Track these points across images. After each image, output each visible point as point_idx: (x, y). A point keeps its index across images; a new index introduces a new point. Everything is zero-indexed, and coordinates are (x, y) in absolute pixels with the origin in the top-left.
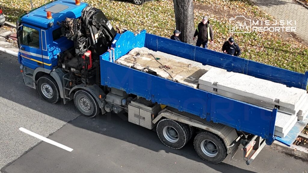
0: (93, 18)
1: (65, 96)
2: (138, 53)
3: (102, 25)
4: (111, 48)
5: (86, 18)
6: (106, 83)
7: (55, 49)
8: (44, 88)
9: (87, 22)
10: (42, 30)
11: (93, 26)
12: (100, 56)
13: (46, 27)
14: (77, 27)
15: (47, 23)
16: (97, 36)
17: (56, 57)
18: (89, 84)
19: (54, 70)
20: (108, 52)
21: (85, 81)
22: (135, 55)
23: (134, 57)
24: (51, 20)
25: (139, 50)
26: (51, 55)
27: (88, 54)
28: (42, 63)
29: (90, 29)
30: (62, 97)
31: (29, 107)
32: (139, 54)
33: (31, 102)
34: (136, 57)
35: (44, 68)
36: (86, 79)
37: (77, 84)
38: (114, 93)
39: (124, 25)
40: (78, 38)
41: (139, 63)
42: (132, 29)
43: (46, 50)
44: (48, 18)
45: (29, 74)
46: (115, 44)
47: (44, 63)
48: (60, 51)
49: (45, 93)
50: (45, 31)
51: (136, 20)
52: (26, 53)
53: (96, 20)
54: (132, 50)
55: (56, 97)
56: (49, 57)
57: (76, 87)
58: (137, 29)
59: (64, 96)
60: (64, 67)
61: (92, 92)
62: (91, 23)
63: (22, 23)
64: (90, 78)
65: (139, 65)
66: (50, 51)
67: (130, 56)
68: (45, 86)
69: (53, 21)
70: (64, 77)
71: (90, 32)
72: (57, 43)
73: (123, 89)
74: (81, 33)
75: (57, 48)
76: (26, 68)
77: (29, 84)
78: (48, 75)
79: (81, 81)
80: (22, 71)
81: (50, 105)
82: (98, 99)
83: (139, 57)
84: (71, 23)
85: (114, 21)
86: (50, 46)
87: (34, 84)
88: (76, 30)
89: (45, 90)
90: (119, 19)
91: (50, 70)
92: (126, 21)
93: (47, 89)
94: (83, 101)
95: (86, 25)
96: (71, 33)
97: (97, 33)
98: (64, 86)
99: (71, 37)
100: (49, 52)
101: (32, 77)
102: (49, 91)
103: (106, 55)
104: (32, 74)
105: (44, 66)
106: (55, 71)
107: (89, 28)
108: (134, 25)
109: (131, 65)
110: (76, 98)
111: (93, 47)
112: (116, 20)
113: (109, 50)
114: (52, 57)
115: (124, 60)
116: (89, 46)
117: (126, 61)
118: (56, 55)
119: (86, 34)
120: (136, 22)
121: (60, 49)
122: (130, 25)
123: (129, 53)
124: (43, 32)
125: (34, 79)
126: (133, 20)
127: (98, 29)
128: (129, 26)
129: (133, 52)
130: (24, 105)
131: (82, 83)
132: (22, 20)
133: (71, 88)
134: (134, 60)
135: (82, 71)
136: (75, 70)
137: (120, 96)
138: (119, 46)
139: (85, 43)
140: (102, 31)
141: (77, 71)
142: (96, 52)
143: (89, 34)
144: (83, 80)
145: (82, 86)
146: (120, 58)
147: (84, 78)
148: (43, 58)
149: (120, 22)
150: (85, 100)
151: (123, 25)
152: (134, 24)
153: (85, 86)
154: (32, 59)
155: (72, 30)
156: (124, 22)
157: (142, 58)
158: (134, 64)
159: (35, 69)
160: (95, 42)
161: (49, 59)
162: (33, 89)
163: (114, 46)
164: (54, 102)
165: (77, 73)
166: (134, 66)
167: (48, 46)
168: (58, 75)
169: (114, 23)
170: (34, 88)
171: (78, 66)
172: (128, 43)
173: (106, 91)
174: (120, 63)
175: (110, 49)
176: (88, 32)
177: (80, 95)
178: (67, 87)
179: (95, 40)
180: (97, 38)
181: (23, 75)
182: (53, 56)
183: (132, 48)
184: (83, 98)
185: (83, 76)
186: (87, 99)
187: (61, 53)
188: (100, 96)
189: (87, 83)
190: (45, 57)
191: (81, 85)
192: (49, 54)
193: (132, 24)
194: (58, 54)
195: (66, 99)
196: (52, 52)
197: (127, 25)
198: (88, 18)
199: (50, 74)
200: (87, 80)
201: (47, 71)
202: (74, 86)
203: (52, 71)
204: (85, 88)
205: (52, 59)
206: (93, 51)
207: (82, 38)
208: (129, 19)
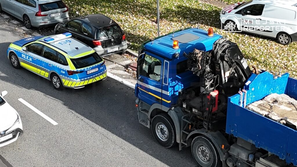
0: (227, 52)
1: (182, 141)
2: (276, 100)
3: (235, 61)
4: (243, 90)
5: (217, 52)
6: (231, 131)
7: (177, 84)
8: (159, 128)
9: (218, 56)
10: (165, 61)
11: (225, 62)
12: (229, 97)
13: (171, 57)
14: (206, 61)
15: (172, 53)
16: (227, 74)
17: (177, 94)
18: (211, 130)
19: (173, 108)
20: (239, 94)
21: (207, 126)
22: (271, 102)
23: (270, 104)
24: (177, 51)
25: (278, 96)
26: (171, 91)
27: (215, 94)
28: (160, 98)
29: (221, 64)
30: (178, 141)
31: (139, 148)
32: (277, 102)
33: (142, 143)
34: (272, 105)
35: (162, 104)
36: (208, 124)
37: (197, 129)
38: (240, 145)
39: (263, 66)
40: (205, 74)
41: (275, 113)
42: (271, 72)
43: (167, 84)
44: (174, 48)
45: (144, 110)
46: (248, 86)
47: (163, 99)
48: (183, 87)
49: (159, 134)
50: (168, 62)
51: (278, 62)
52: (144, 86)
53: (229, 55)
54: (268, 96)
55: (171, 141)
56: (169, 92)
57: (196, 132)
58: (278, 73)
59: (180, 141)
60: (184, 106)
61: (214, 140)
62: (222, 58)
63: (145, 50)
64: (214, 122)
65: (276, 114)
66: (171, 85)
67: (265, 102)
68: (160, 126)
69: (179, 51)
70: (184, 118)
71: (220, 68)
72: (180, 78)
73: (251, 141)
74: (209, 69)
75: (180, 84)
76: (142, 103)
77: (144, 121)
78: (166, 114)
79: (202, 125)
80: (137, 106)
81: (163, 149)
82: (220, 150)
83: (276, 104)
84: (199, 55)
85: (251, 60)
86: (172, 81)
87: (149, 122)
88: (205, 65)
89: (159, 131)
90: (258, 59)
91: (169, 109)
92: (266, 61)
93: (162, 130)
94: (202, 149)
95: (217, 59)
96: (198, 67)
97: (228, 70)
98: (182, 129)
99: (197, 72)
100: (170, 87)
101: (147, 114)
102: (164, 133)
103: (235, 97)
104: (148, 110)
105: (162, 103)
106: (174, 110)
107: (219, 64)
108: (275, 68)
109: (264, 113)
110: (194, 144)
111: (221, 86)
112: (254, 59)
113: (240, 92)
114: (173, 94)
115: (257, 107)
116: (217, 84)
117: (259, 108)
118: (177, 91)
119: (216, 71)
120: (278, 64)
121: (182, 85)
122: (270, 67)
123: (265, 99)
124: (166, 63)
125: (149, 117)
126: (275, 61)
127: (230, 66)
128: (268, 67)
129: (269, 98)
130: (134, 145)
131: (204, 127)
132: (145, 47)
133: (190, 132)
134: (269, 108)
135: (205, 113)
136: (197, 111)
137: (247, 149)
138: (253, 89)
139: (212, 81)
140: (235, 69)
141: (199, 112)
142: (224, 93)
143: (219, 70)
144: (205, 124)
145: (203, 131)
146: (253, 104)
147: (206, 122)
148: (163, 93)
149: (258, 62)
150: (204, 148)
151: (261, 66)
152: (275, 66)
153: (206, 132)
154: (150, 93)
155: (199, 64)
156: (263, 63)
157: (279, 107)
158: (269, 112)
159: (152, 105)
160: (225, 80)
161: (169, 95)
162: (147, 128)
163: (247, 88)
164: (168, 146)
165: (198, 115)
166: (268, 114)
167: (170, 79)
168: (177, 114)
169: (251, 63)
170: (147, 126)
171: (201, 107)
172: (265, 86)
173: (231, 141)
174: (252, 109)
175: (241, 90)
176: (218, 68)
177: (199, 142)
178: (185, 131)
179: (225, 78)
180: (228, 77)
181: (138, 110)
182: (174, 92)
183: (269, 93)
184: (202, 146)
185: (206, 120)
186: (207, 148)
187: (183, 90)
188: (223, 146)
189: (209, 129)
190: (164, 92)
191: (202, 129)
192: (170, 89)
193: (273, 66)
194: (180, 90)
195: (182, 145)
196: (174, 87)
197: (267, 66)
198: (220, 52)
199: (167, 112)
200: (210, 124)
201: (165, 109)
202: (194, 130)
203: (170, 109)
204: (205, 134)
205: (172, 95)
206: (221, 91)
207: (210, 74)
208: (270, 61)
